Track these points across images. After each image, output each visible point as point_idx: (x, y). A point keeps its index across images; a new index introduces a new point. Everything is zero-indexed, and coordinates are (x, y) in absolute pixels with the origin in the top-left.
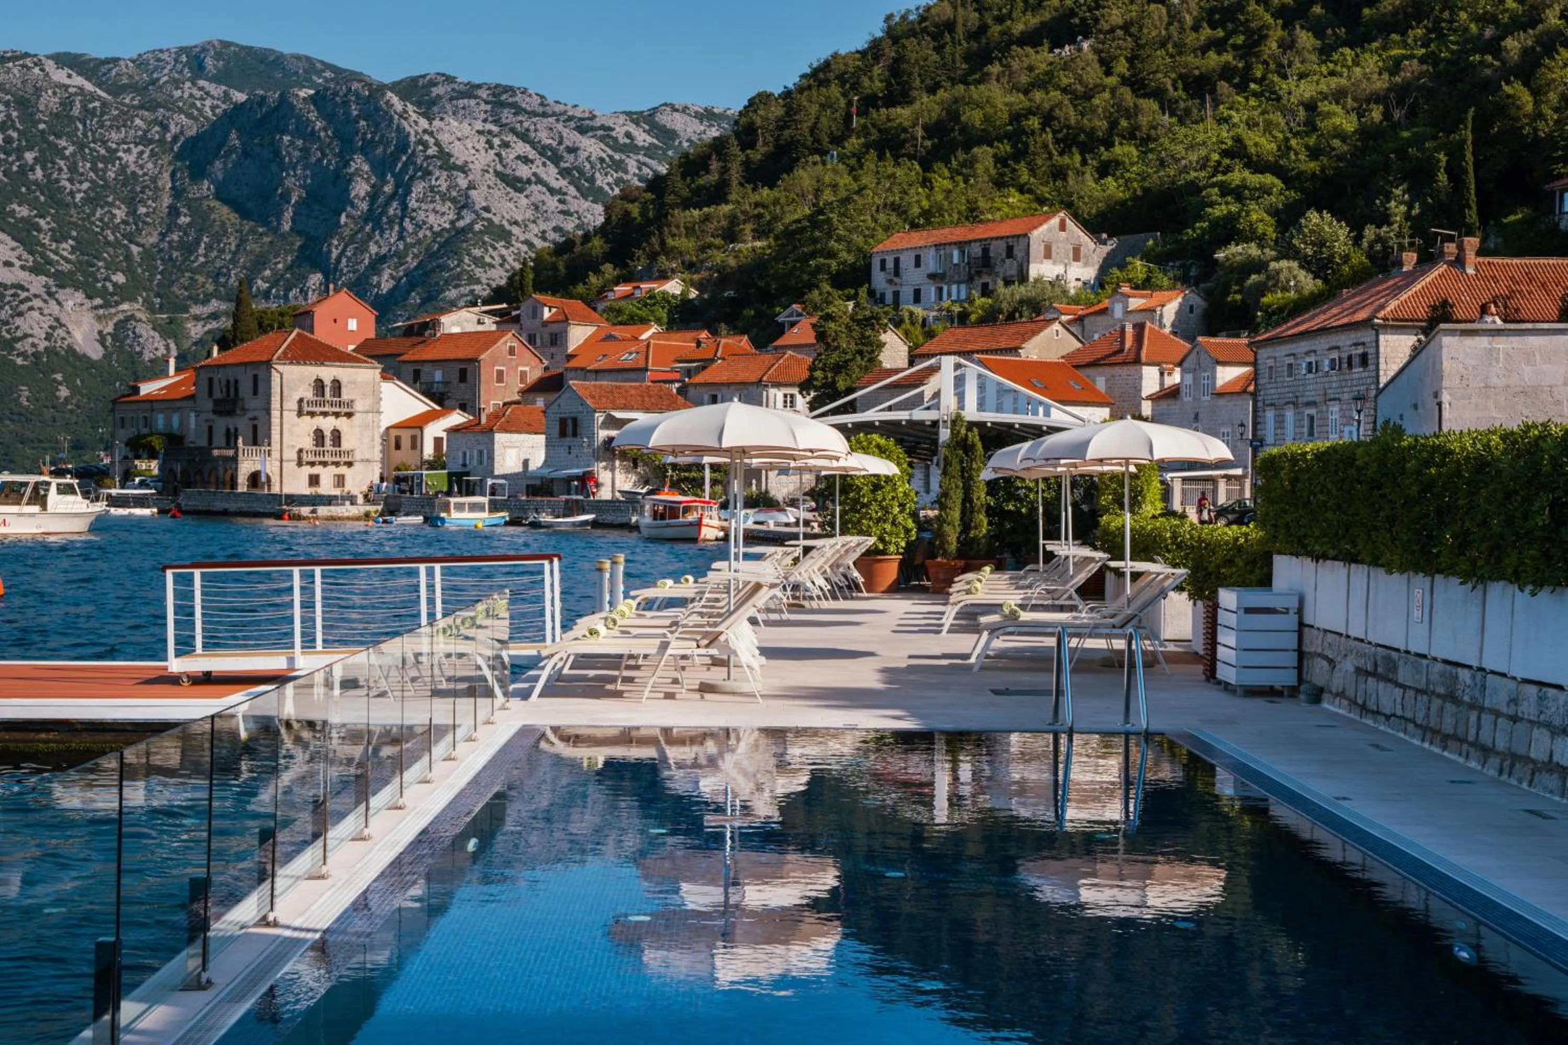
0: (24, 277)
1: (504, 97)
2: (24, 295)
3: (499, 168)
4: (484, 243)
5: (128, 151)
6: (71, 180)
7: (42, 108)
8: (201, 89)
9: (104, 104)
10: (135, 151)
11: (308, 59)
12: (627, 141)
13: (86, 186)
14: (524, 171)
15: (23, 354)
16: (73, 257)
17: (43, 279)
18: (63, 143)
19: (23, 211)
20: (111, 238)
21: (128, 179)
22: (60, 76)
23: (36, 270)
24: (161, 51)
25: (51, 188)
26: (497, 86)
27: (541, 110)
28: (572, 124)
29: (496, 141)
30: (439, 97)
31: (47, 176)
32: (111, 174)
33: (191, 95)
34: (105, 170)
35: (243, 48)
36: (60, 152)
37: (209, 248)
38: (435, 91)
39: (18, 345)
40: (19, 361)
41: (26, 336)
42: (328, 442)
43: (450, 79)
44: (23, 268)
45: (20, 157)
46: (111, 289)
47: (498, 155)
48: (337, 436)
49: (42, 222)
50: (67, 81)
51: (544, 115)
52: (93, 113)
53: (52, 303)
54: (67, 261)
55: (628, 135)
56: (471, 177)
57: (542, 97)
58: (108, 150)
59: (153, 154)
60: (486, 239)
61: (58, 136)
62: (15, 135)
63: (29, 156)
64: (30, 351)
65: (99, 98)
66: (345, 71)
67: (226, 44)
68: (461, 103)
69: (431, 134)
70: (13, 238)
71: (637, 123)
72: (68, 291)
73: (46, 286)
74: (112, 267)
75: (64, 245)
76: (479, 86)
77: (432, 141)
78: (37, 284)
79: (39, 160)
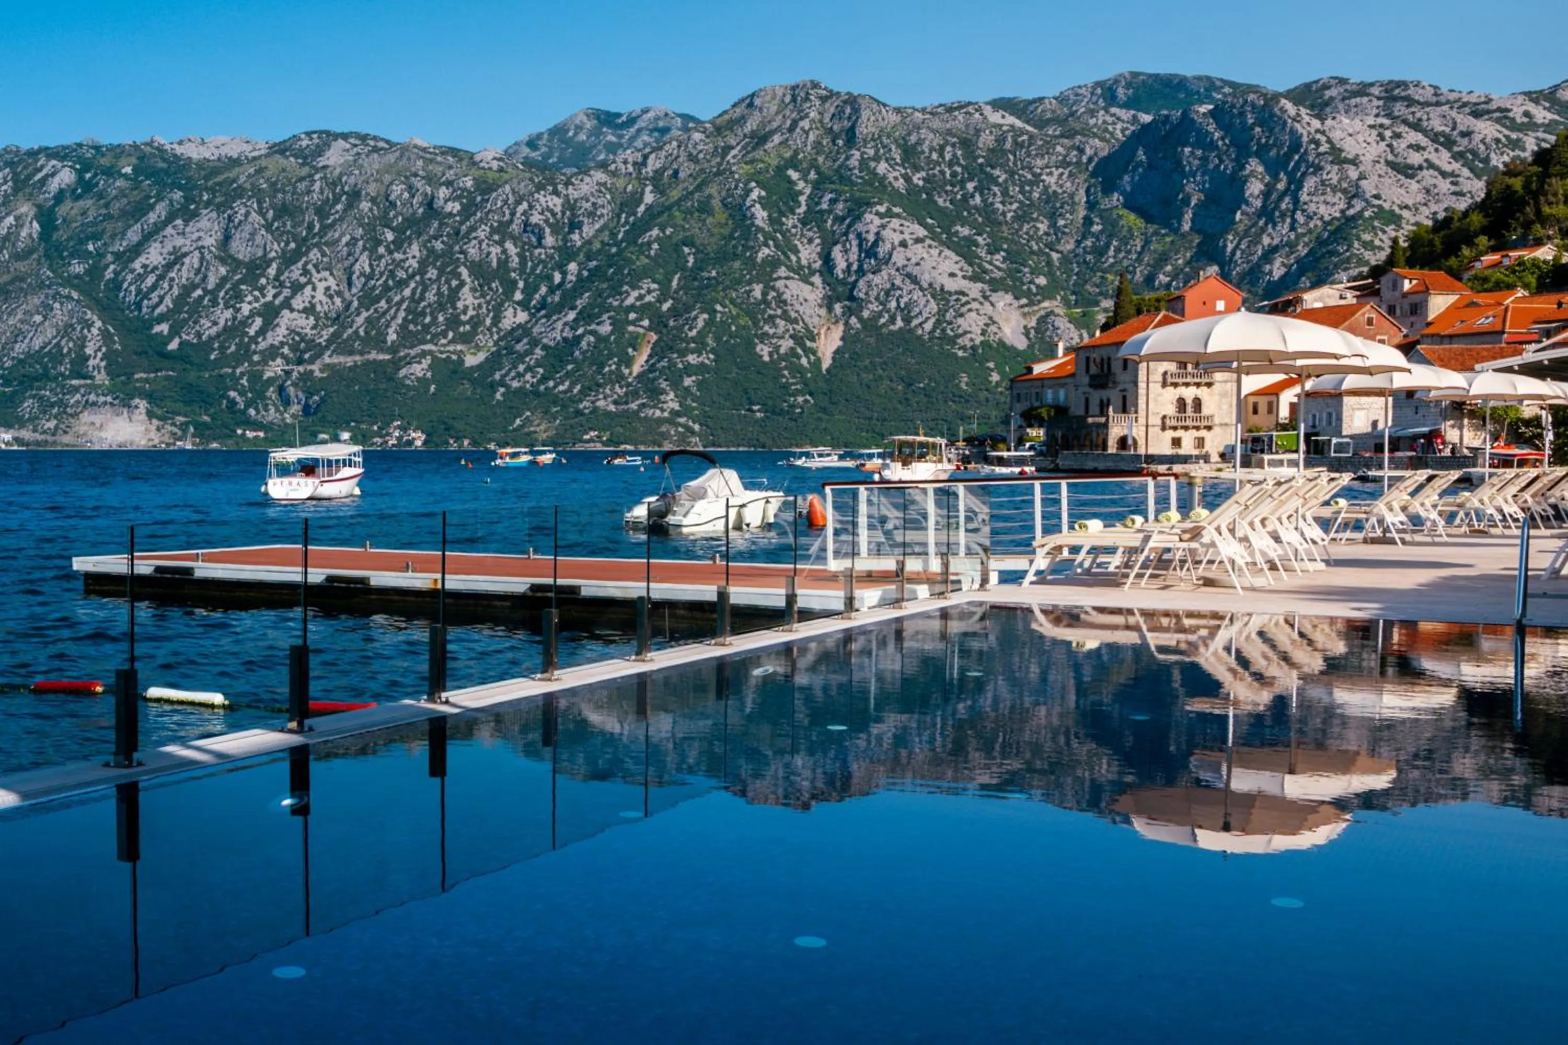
0: (964, 284)
1: (1396, 92)
2: (964, 299)
3: (1390, 157)
4: (1374, 228)
5: (1051, 174)
6: (1003, 203)
7: (981, 145)
8: (1113, 115)
9: (1031, 137)
10: (1056, 173)
11: (1208, 78)
12: (1526, 120)
13: (1015, 206)
14: (1415, 158)
15: (963, 348)
16: (1003, 266)
17: (980, 285)
18: (997, 172)
19: (965, 231)
20: (1035, 248)
21: (1050, 197)
22: (995, 117)
23: (974, 278)
24: (1080, 87)
25: (987, 210)
26: (1390, 82)
27: (1434, 99)
28: (1467, 110)
29: (1388, 134)
30: (1332, 99)
31: (984, 201)
32: (1036, 195)
33: (1104, 122)
34: (1030, 192)
35: (1150, 76)
36: (994, 181)
37: (1118, 250)
38: (1328, 94)
39: (959, 341)
40: (960, 353)
41: (966, 333)
42: (1189, 409)
43: (1342, 81)
44: (964, 277)
45: (963, 188)
46: (1034, 290)
47: (1390, 146)
48: (1198, 404)
49: (979, 239)
50: (1001, 121)
51: (1438, 104)
52: (1021, 145)
53: (987, 304)
54: (999, 269)
55: (1527, 114)
56: (1362, 168)
57: (1436, 88)
58: (1034, 175)
59: (1071, 175)
60: (1376, 223)
61: (993, 168)
62: (959, 170)
63: (970, 186)
64: (969, 344)
65: (1027, 132)
66: (1242, 85)
67: (1135, 75)
68: (1353, 101)
69: (1323, 133)
70: (957, 254)
71: (1536, 102)
72: (1000, 293)
73: (983, 291)
74: (1035, 272)
75: (997, 257)
76: (1372, 85)
77: (1323, 139)
78: (974, 289)
79: (979, 189)
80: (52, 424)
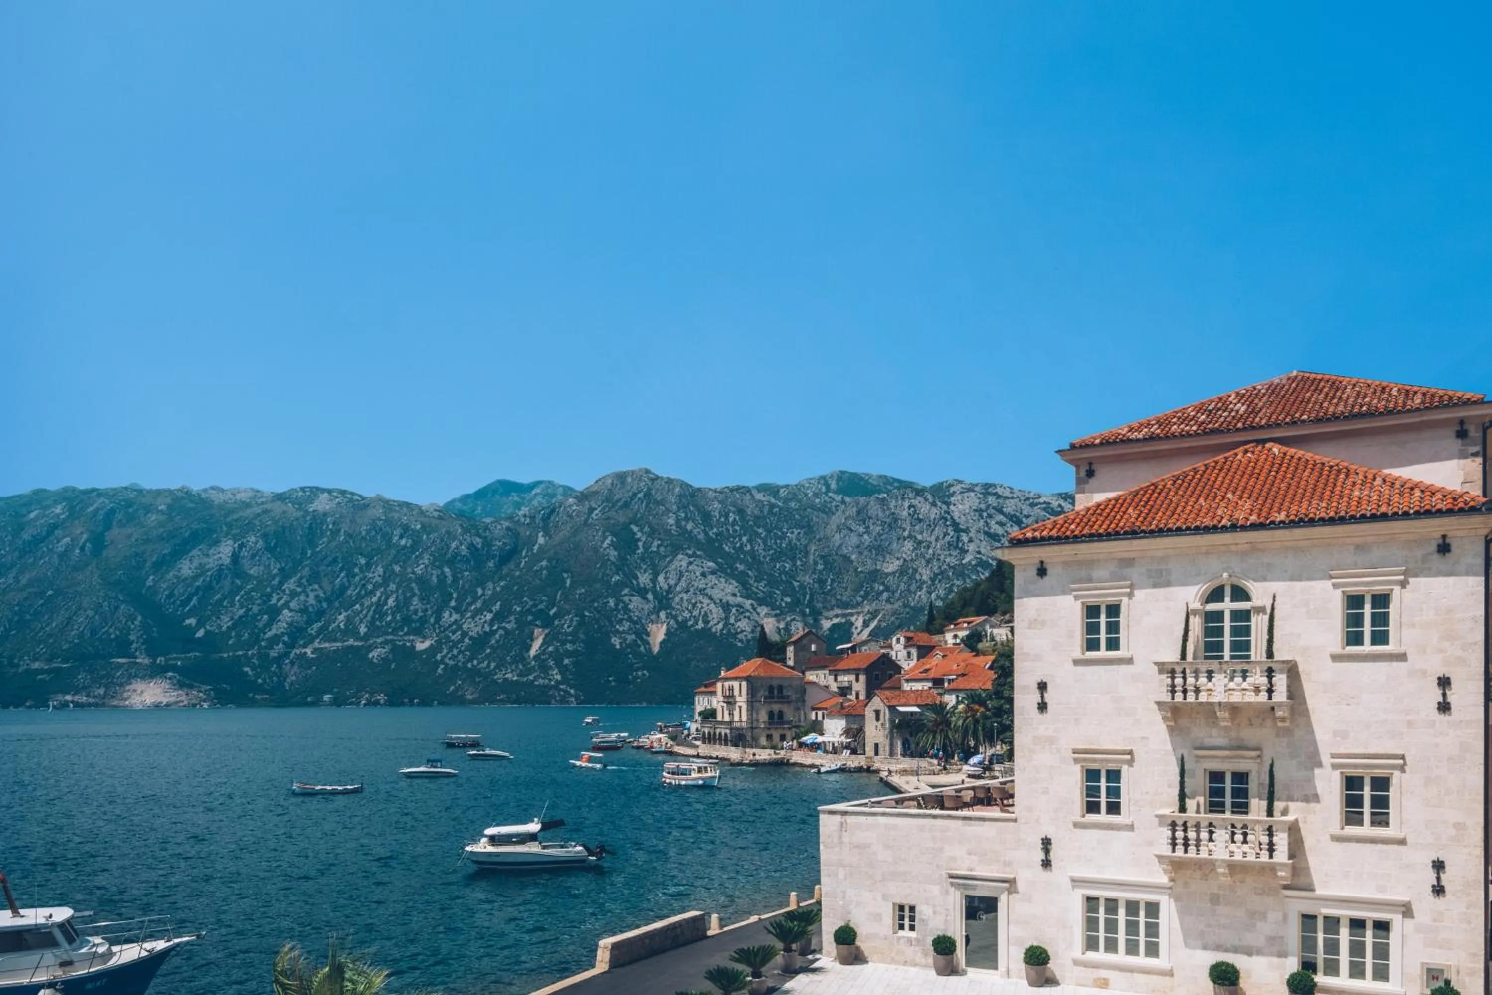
0: (742, 601)
1: (990, 490)
2: (741, 610)
3: (986, 529)
4: (978, 572)
5: (792, 533)
6: (764, 550)
7: (749, 513)
8: (830, 497)
9: (781, 509)
10: (796, 532)
11: (886, 476)
12: (1059, 509)
13: (771, 552)
14: (1000, 531)
15: (741, 641)
16: (765, 590)
17: (750, 602)
18: (760, 531)
19: (741, 567)
20: (784, 578)
21: (792, 548)
22: (759, 496)
23: (748, 597)
24: (811, 479)
25: (755, 555)
26: (986, 484)
27: (1010, 495)
28: (1028, 502)
29: (985, 515)
30: (955, 492)
31: (752, 548)
32: (784, 545)
33: (825, 501)
34: (781, 544)
35: (852, 474)
36: (758, 535)
37: (833, 580)
38: (952, 489)
39: (739, 636)
40: (739, 644)
41: (742, 631)
43: (960, 482)
44: (741, 596)
45: (740, 540)
46: (784, 605)
47: (986, 522)
49: (750, 573)
50: (763, 499)
51: (1012, 498)
52: (775, 515)
53: (755, 614)
54: (763, 592)
55: (1060, 506)
56: (971, 535)
57: (1011, 488)
58: (783, 533)
59: (805, 533)
60: (979, 569)
61: (759, 528)
62: (737, 528)
63: (744, 539)
64: (744, 638)
65: (778, 506)
66: (905, 482)
67: (843, 472)
68: (966, 494)
69: (949, 513)
70: (737, 582)
71: (1066, 500)
72: (763, 607)
73: (752, 605)
74: (785, 594)
75: (762, 584)
76: (976, 485)
77: (949, 517)
78: (748, 604)
79: (750, 541)
80: (102, 691)
